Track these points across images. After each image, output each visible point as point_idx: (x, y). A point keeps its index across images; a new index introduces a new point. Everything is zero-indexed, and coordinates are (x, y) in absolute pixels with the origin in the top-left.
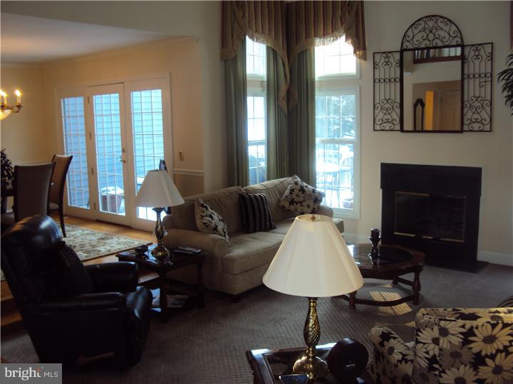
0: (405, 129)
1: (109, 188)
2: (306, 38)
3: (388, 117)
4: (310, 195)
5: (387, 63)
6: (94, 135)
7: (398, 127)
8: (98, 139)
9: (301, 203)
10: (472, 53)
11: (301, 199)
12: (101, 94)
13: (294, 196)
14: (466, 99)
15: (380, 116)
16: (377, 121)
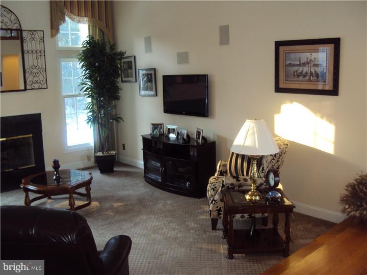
10: (29, 36)
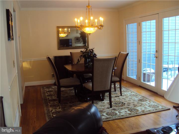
1: (147, 69)
6: (141, 42)
8: (143, 45)
12: (146, 21)
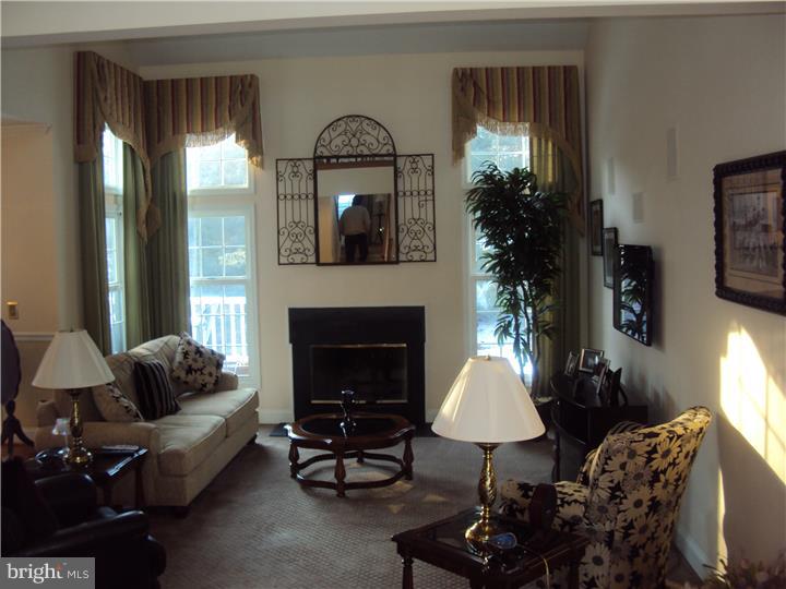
0: (322, 261)
2: (174, 134)
3: (299, 245)
4: (210, 358)
5: (295, 174)
7: (312, 259)
9: (201, 370)
10: (408, 166)
11: (199, 365)
13: (190, 362)
14: (401, 221)
15: (288, 244)
16: (282, 251)
